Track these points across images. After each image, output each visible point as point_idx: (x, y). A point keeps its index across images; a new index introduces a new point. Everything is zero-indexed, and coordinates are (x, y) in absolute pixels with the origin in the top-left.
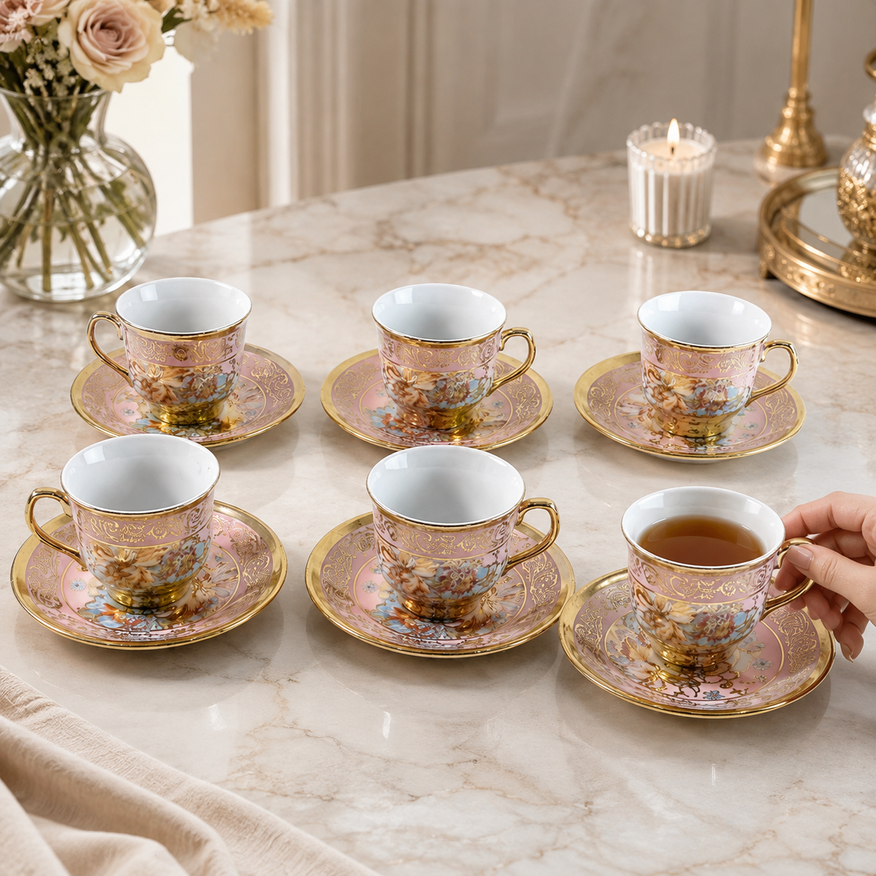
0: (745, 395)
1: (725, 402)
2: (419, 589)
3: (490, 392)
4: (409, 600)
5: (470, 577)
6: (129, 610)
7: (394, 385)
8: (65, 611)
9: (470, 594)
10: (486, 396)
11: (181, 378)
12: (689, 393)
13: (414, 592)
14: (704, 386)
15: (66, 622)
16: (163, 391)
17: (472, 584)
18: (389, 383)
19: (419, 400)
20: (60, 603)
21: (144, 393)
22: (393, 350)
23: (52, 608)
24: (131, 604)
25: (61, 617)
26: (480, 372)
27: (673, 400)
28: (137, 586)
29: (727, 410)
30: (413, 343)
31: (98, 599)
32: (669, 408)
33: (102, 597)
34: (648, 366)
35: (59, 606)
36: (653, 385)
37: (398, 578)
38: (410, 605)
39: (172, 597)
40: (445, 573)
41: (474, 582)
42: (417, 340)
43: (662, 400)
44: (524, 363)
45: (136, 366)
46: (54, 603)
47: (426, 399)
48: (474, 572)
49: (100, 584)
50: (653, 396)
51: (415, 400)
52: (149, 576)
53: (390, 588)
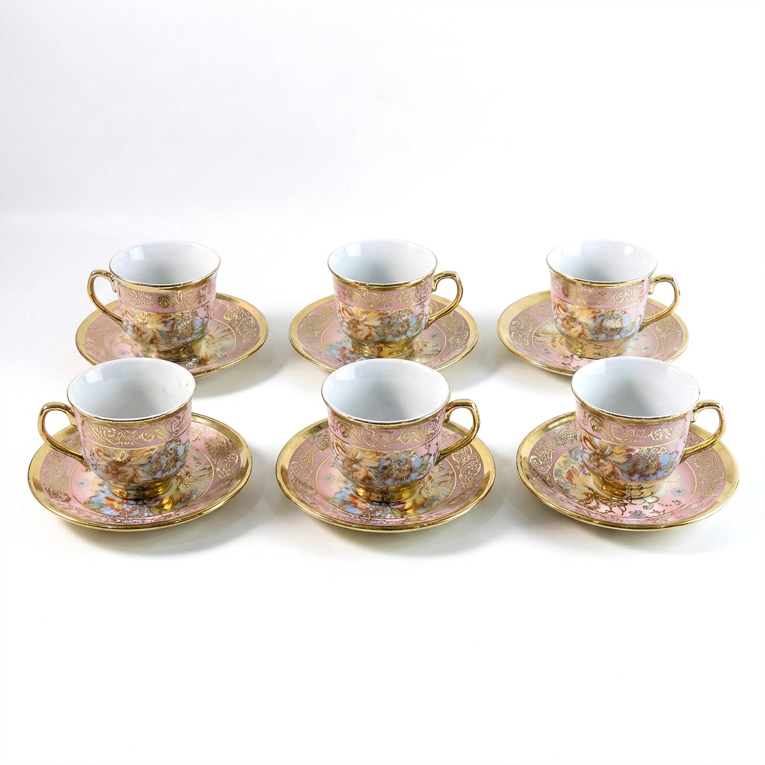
0: (638, 321)
1: (621, 329)
2: (367, 478)
3: (428, 326)
4: (359, 487)
5: (407, 466)
6: (125, 501)
7: (348, 323)
8: (73, 503)
9: (409, 481)
10: (425, 329)
11: (165, 322)
12: (591, 322)
13: (363, 480)
14: (603, 315)
15: (74, 512)
16: (151, 334)
17: (409, 472)
18: (344, 321)
19: (370, 335)
20: (69, 497)
21: (135, 336)
22: (346, 294)
23: (62, 501)
24: (127, 497)
25: (71, 508)
26: (417, 310)
27: (578, 328)
28: (131, 481)
29: (623, 334)
30: (363, 288)
31: (100, 493)
32: (576, 335)
33: (103, 492)
34: (557, 301)
35: (68, 500)
36: (561, 317)
37: (349, 469)
38: (361, 492)
39: (160, 490)
40: (387, 463)
41: (411, 470)
42: (366, 285)
43: (569, 329)
44: (453, 301)
45: (128, 314)
46: (65, 498)
47: (375, 334)
48: (410, 462)
49: (101, 481)
50: (563, 326)
51: (366, 334)
52: (140, 472)
53: (344, 478)
